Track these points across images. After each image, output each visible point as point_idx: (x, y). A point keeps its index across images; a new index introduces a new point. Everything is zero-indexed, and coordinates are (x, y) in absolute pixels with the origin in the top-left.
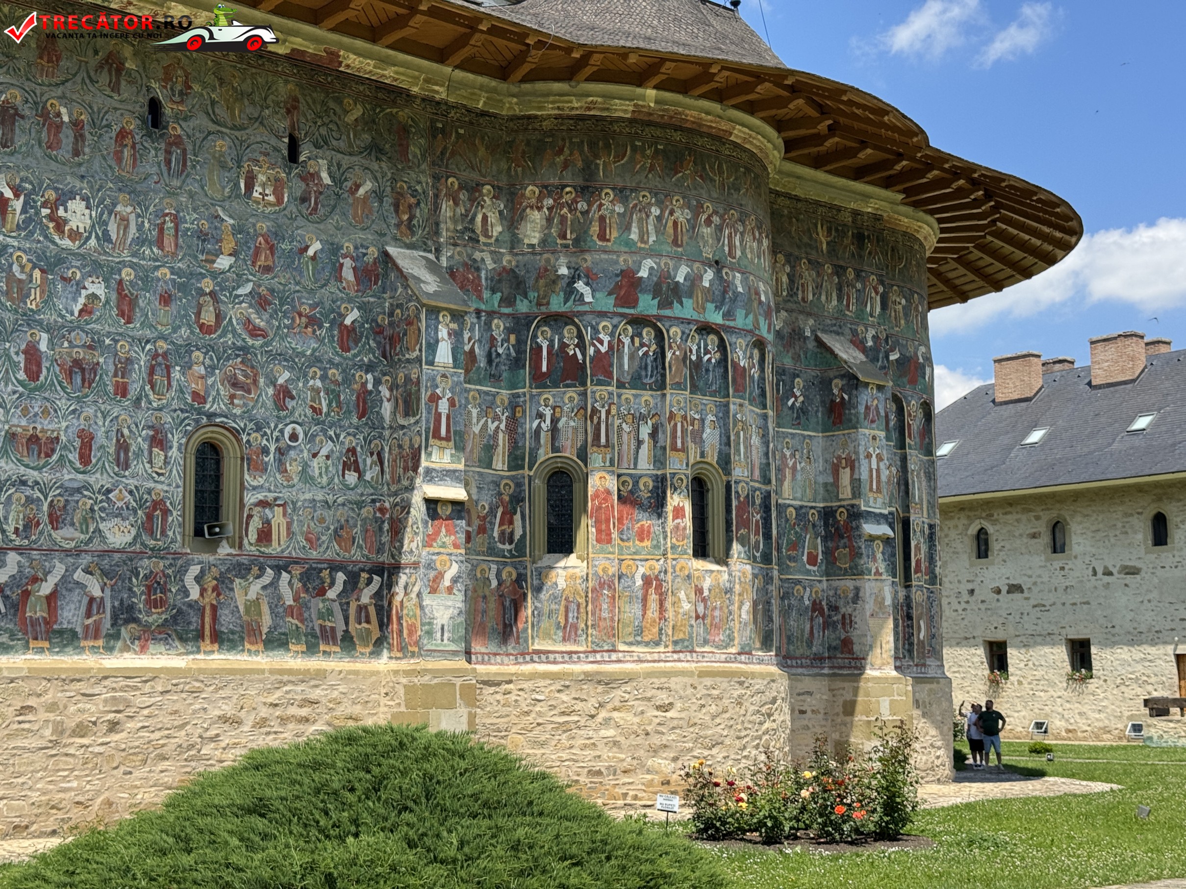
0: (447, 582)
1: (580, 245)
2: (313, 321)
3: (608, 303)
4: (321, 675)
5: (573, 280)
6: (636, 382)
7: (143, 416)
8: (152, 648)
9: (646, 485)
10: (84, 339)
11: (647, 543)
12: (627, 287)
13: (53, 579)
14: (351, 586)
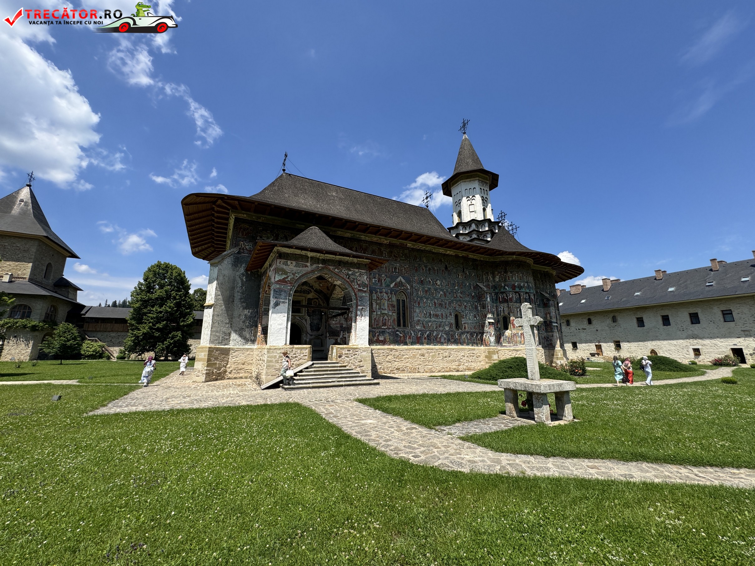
0: (492, 335)
1: (505, 281)
2: (468, 295)
3: (511, 290)
4: (474, 349)
5: (505, 286)
6: (516, 302)
7: (448, 311)
8: (453, 345)
10: (441, 300)
11: (521, 328)
12: (514, 287)
13: (440, 335)
14: (477, 335)
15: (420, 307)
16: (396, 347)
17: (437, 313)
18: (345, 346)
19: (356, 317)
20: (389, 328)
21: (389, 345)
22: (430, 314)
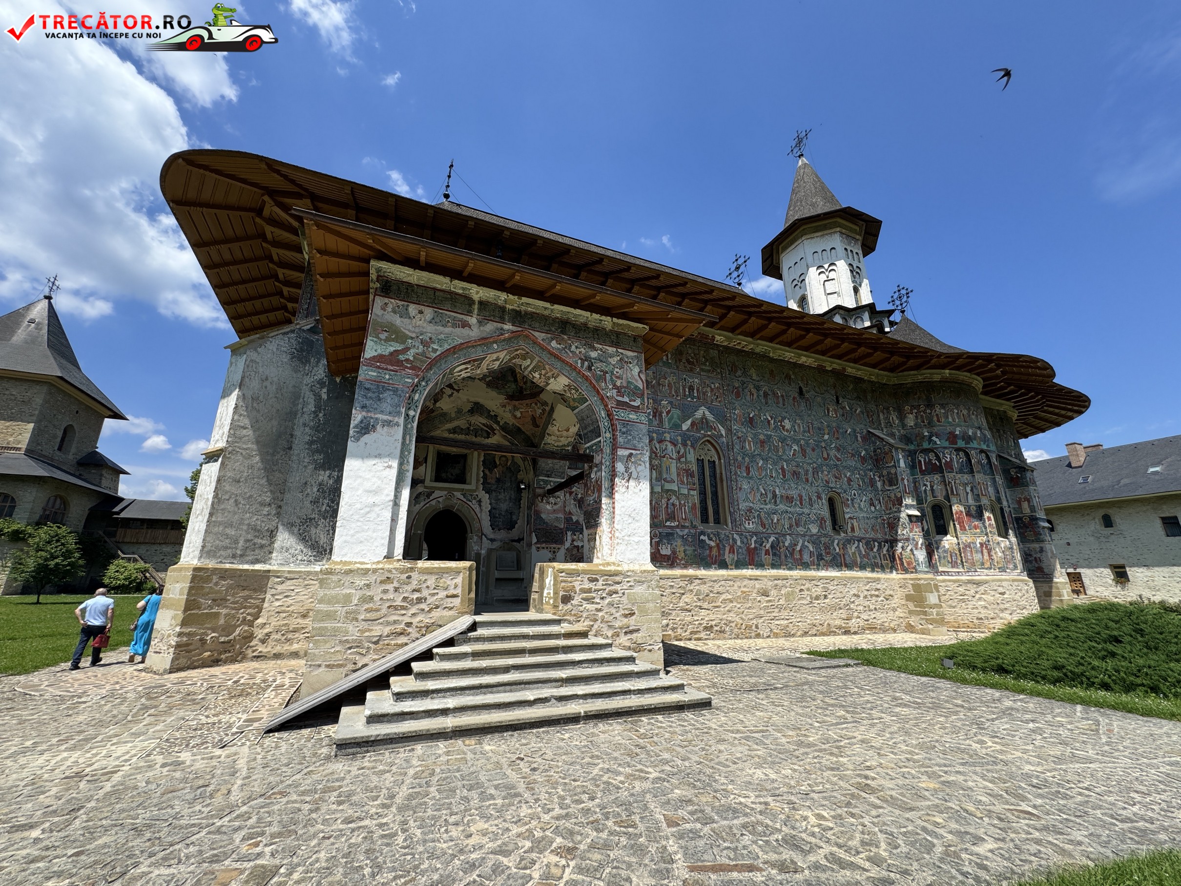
0: (920, 546)
1: (930, 424)
2: (853, 455)
3: (946, 444)
4: (879, 579)
5: (930, 437)
6: (961, 471)
7: (814, 489)
8: (830, 569)
9: (973, 509)
10: (795, 464)
11: (978, 530)
12: (952, 438)
13: (800, 545)
14: (880, 547)
15: (751, 478)
16: (702, 572)
17: (789, 492)
18: (581, 566)
19: (612, 481)
20: (683, 527)
21: (685, 567)
22: (775, 496)
